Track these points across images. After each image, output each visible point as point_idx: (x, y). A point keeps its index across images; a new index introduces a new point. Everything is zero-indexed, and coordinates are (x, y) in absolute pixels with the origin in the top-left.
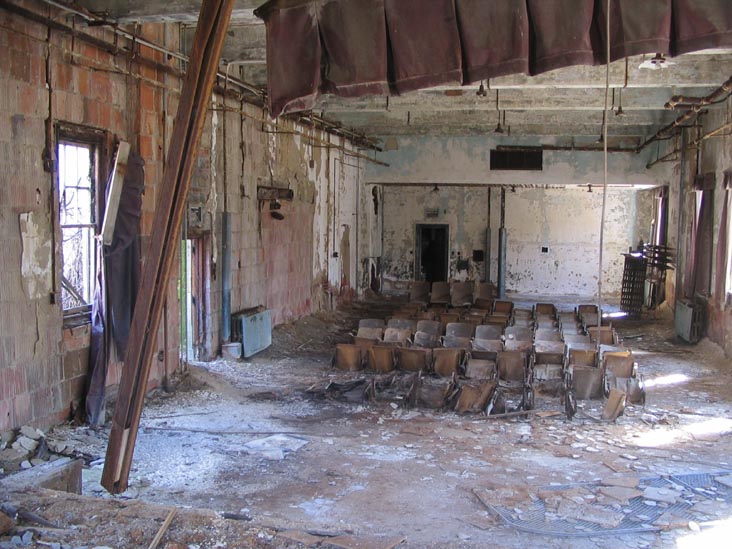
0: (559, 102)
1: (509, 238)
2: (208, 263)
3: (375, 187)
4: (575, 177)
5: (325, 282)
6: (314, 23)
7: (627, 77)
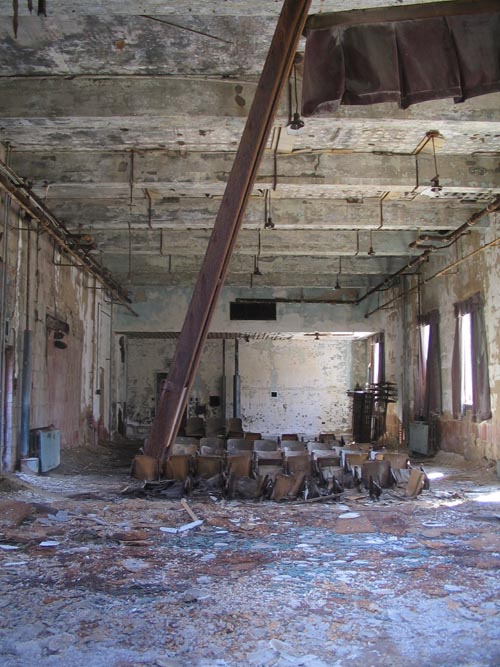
0: (312, 248)
1: (243, 384)
2: (11, 377)
3: (122, 338)
4: (305, 326)
5: (90, 416)
6: (338, 43)
7: (382, 220)
